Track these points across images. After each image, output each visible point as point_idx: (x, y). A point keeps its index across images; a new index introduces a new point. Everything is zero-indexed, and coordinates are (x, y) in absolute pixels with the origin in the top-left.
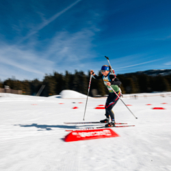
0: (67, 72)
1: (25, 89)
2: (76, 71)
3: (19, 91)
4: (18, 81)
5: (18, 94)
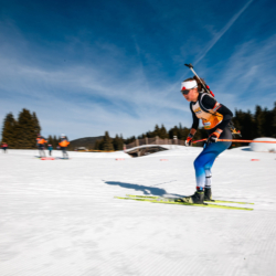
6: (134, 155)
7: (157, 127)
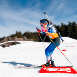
0: (62, 24)
1: (36, 37)
2: (69, 22)
3: (32, 39)
4: (31, 33)
5: (31, 41)
6: (4, 46)
7: (17, 32)
